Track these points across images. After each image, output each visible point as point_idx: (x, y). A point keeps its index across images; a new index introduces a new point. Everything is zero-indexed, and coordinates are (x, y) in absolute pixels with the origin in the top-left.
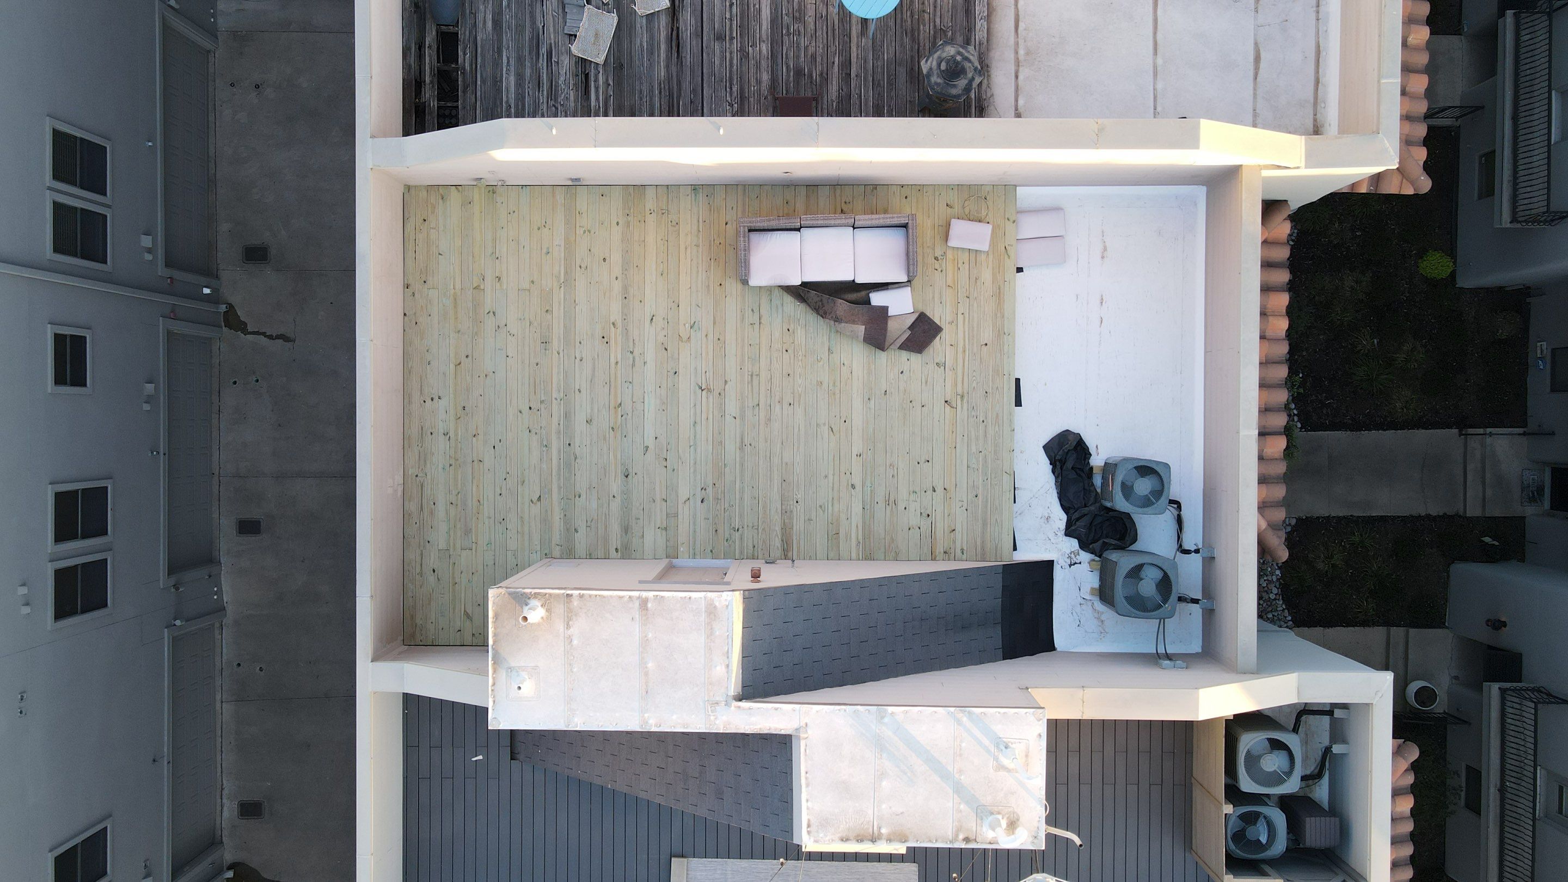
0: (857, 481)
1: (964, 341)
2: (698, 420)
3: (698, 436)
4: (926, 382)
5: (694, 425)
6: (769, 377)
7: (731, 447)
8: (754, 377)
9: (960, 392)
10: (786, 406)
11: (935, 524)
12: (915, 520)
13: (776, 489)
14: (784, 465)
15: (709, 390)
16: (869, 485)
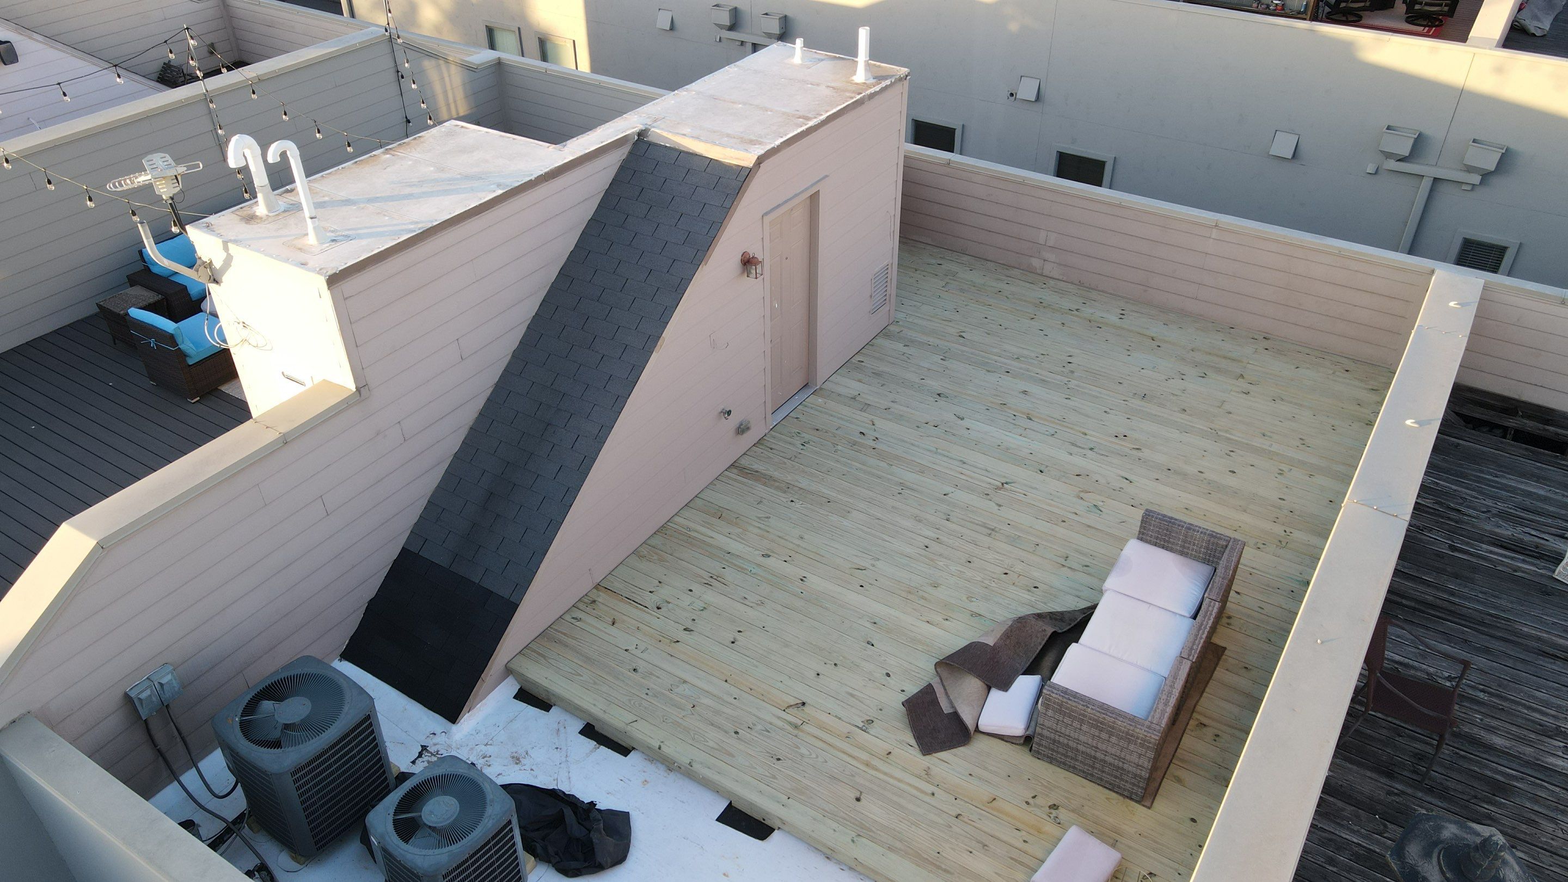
0: (771, 562)
1: (885, 774)
2: (965, 466)
3: (945, 459)
4: (852, 695)
5: (961, 461)
6: (978, 543)
7: (910, 477)
8: (989, 532)
9: (805, 727)
10: (927, 542)
11: (640, 609)
12: (665, 592)
13: (824, 491)
14: (848, 509)
15: (998, 488)
16: (754, 571)
